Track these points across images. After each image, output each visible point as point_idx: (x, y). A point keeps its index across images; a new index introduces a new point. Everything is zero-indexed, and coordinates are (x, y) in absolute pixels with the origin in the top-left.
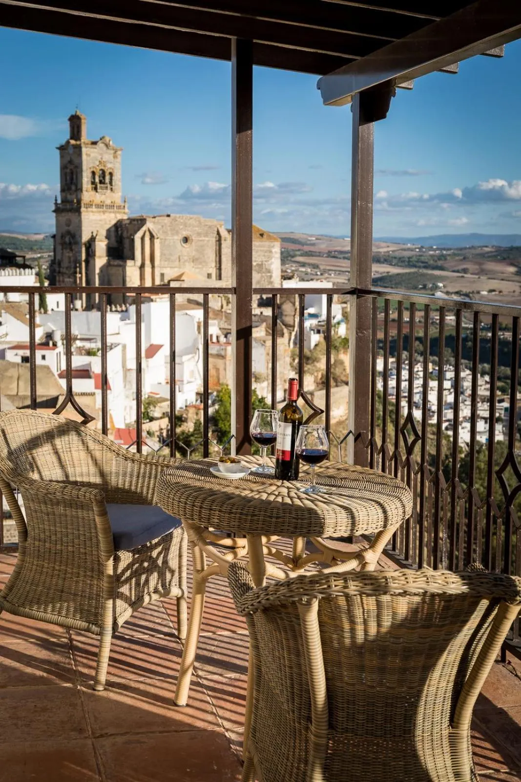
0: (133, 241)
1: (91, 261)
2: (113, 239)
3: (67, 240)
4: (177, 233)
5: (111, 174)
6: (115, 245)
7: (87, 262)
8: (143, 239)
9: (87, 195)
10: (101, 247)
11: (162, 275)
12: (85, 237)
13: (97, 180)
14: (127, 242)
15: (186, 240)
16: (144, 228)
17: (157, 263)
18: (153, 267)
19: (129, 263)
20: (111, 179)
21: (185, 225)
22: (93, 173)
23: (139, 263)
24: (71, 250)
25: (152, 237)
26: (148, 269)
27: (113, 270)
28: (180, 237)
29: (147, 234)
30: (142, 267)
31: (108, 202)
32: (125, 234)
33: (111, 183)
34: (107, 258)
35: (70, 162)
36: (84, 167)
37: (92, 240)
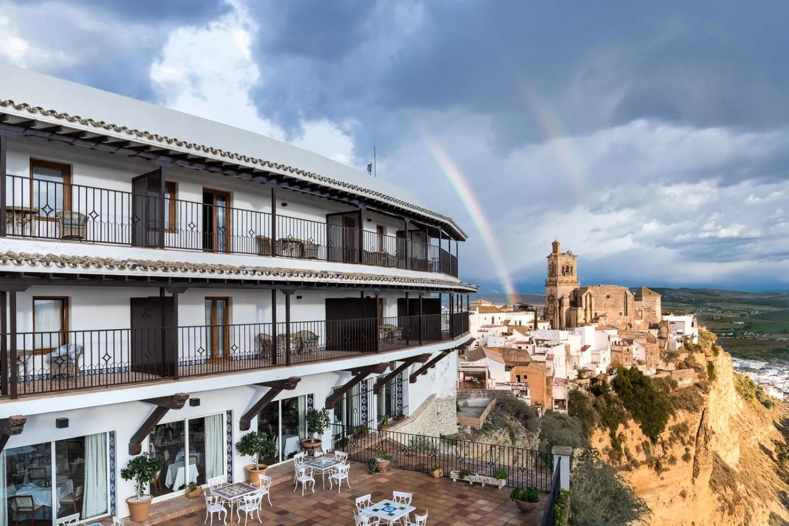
0: (581, 298)
1: (562, 308)
2: (572, 297)
3: (551, 298)
4: (604, 294)
5: (572, 267)
6: (574, 300)
7: (560, 308)
8: (586, 297)
9: (560, 278)
10: (566, 301)
11: (596, 314)
12: (559, 297)
13: (565, 270)
14: (579, 299)
15: (608, 297)
16: (587, 292)
17: (593, 308)
18: (591, 310)
19: (580, 308)
20: (572, 270)
21: (608, 290)
22: (563, 267)
23: (584, 308)
24: (553, 303)
25: (591, 296)
26: (589, 311)
27: (572, 312)
28: (605, 296)
29: (588, 295)
30: (586, 310)
31: (570, 280)
32: (578, 295)
33: (571, 272)
34: (569, 307)
35: (553, 263)
36: (559, 265)
37: (562, 298)
